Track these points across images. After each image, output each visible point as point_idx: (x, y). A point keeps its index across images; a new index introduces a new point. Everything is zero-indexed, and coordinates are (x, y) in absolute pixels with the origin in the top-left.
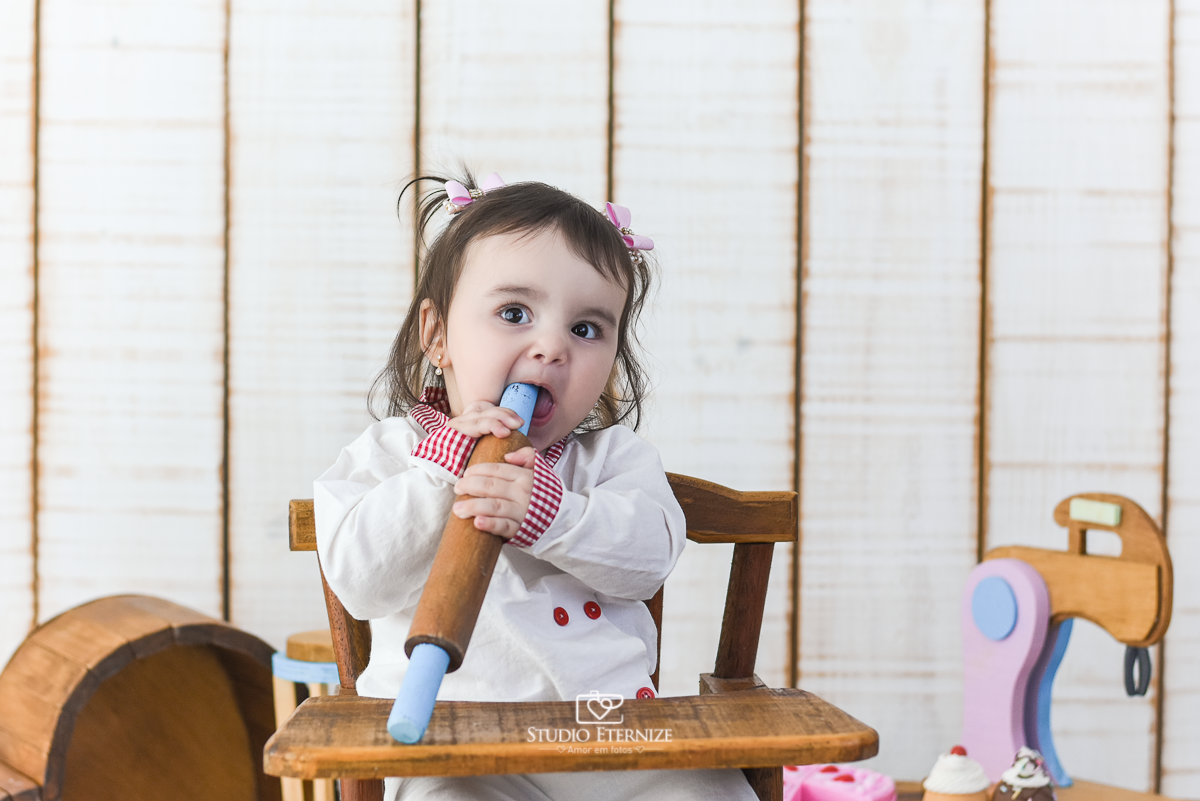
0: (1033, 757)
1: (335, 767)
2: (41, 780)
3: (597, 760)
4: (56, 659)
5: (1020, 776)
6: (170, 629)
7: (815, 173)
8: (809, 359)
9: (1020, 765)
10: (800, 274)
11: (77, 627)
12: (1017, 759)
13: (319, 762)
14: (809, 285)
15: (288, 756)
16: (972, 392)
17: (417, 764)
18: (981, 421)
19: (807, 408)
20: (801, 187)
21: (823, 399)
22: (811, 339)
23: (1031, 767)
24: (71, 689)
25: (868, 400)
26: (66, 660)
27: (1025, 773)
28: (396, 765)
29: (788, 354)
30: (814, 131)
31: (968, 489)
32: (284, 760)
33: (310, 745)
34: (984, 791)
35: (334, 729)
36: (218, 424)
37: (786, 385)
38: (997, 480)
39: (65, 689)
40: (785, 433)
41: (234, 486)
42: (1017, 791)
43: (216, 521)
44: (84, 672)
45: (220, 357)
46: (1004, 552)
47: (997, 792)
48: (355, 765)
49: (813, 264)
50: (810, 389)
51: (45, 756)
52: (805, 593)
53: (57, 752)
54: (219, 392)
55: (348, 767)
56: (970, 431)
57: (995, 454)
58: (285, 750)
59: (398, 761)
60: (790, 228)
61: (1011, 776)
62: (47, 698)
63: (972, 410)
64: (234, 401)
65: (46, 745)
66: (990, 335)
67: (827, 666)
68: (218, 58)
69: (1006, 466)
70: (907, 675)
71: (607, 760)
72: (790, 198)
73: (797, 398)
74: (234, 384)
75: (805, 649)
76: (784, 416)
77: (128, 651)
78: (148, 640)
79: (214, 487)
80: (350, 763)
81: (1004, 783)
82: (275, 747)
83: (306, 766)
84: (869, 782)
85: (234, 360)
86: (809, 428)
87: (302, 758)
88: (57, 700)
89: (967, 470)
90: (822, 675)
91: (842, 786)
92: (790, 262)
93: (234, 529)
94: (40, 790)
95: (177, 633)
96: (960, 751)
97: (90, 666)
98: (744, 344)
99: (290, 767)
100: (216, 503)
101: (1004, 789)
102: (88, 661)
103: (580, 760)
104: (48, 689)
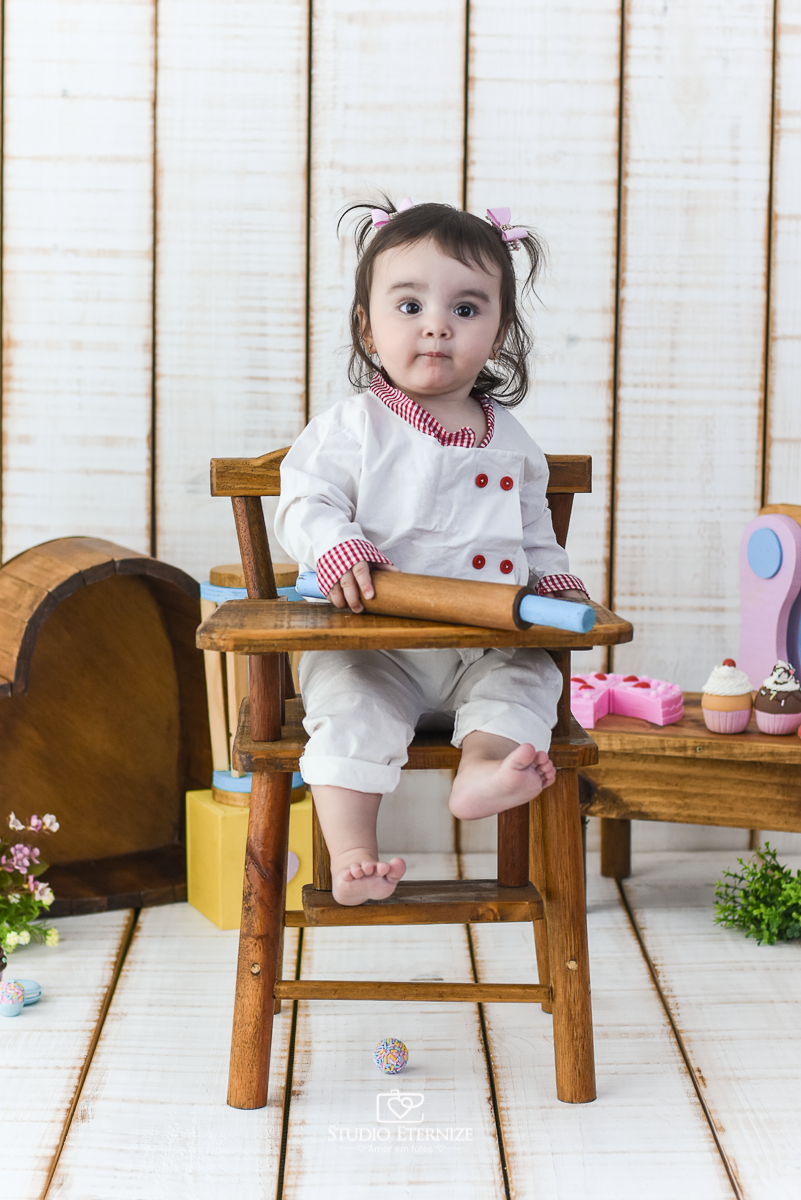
0: (787, 668)
1: (246, 643)
2: (12, 678)
3: (431, 640)
4: (24, 586)
5: (776, 683)
6: (113, 562)
7: (631, 201)
8: (624, 352)
9: (776, 674)
10: (618, 283)
11: (38, 561)
12: (775, 669)
13: (235, 639)
14: (625, 293)
15: (214, 636)
16: (758, 381)
17: (304, 642)
18: (765, 404)
19: (622, 393)
20: (619, 213)
21: (636, 386)
22: (626, 337)
23: (785, 675)
24: (35, 608)
25: (672, 386)
26: (31, 585)
27: (779, 681)
28: (289, 642)
29: (608, 348)
30: (631, 167)
31: (753, 460)
32: (211, 638)
33: (229, 628)
34: (749, 694)
35: (246, 619)
36: (148, 401)
37: (606, 374)
38: (776, 451)
39: (31, 607)
40: (605, 413)
41: (159, 452)
42: (774, 693)
43: (144, 481)
44: (46, 593)
45: (150, 348)
46: (776, 509)
47: (759, 694)
48: (261, 642)
49: (629, 276)
50: (625, 377)
51: (15, 659)
52: (620, 542)
53: (23, 657)
54: (148, 376)
55: (255, 643)
56: (756, 412)
57: (775, 432)
58: (212, 631)
59: (291, 639)
60: (611, 246)
61: (769, 683)
62: (15, 615)
63: (758, 396)
64: (160, 383)
65: (16, 651)
66: (771, 334)
67: (637, 601)
68: (148, 106)
69: (784, 441)
70: (702, 609)
71: (438, 640)
72: (612, 222)
73: (615, 384)
74: (160, 369)
75: (618, 587)
76: (606, 400)
77: (80, 578)
78: (95, 570)
79: (144, 452)
80: (257, 641)
81: (764, 688)
82: (204, 630)
83: (226, 642)
84: (661, 689)
85: (160, 350)
86: (623, 409)
87: (223, 637)
88: (24, 616)
89: (753, 444)
90: (633, 608)
91: (640, 690)
92: (610, 274)
93: (159, 487)
94: (11, 686)
95: (118, 565)
96: (731, 663)
97: (50, 590)
98: (572, 340)
99: (215, 643)
100: (145, 465)
101: (763, 693)
102: (48, 586)
103: (419, 641)
104: (18, 607)
